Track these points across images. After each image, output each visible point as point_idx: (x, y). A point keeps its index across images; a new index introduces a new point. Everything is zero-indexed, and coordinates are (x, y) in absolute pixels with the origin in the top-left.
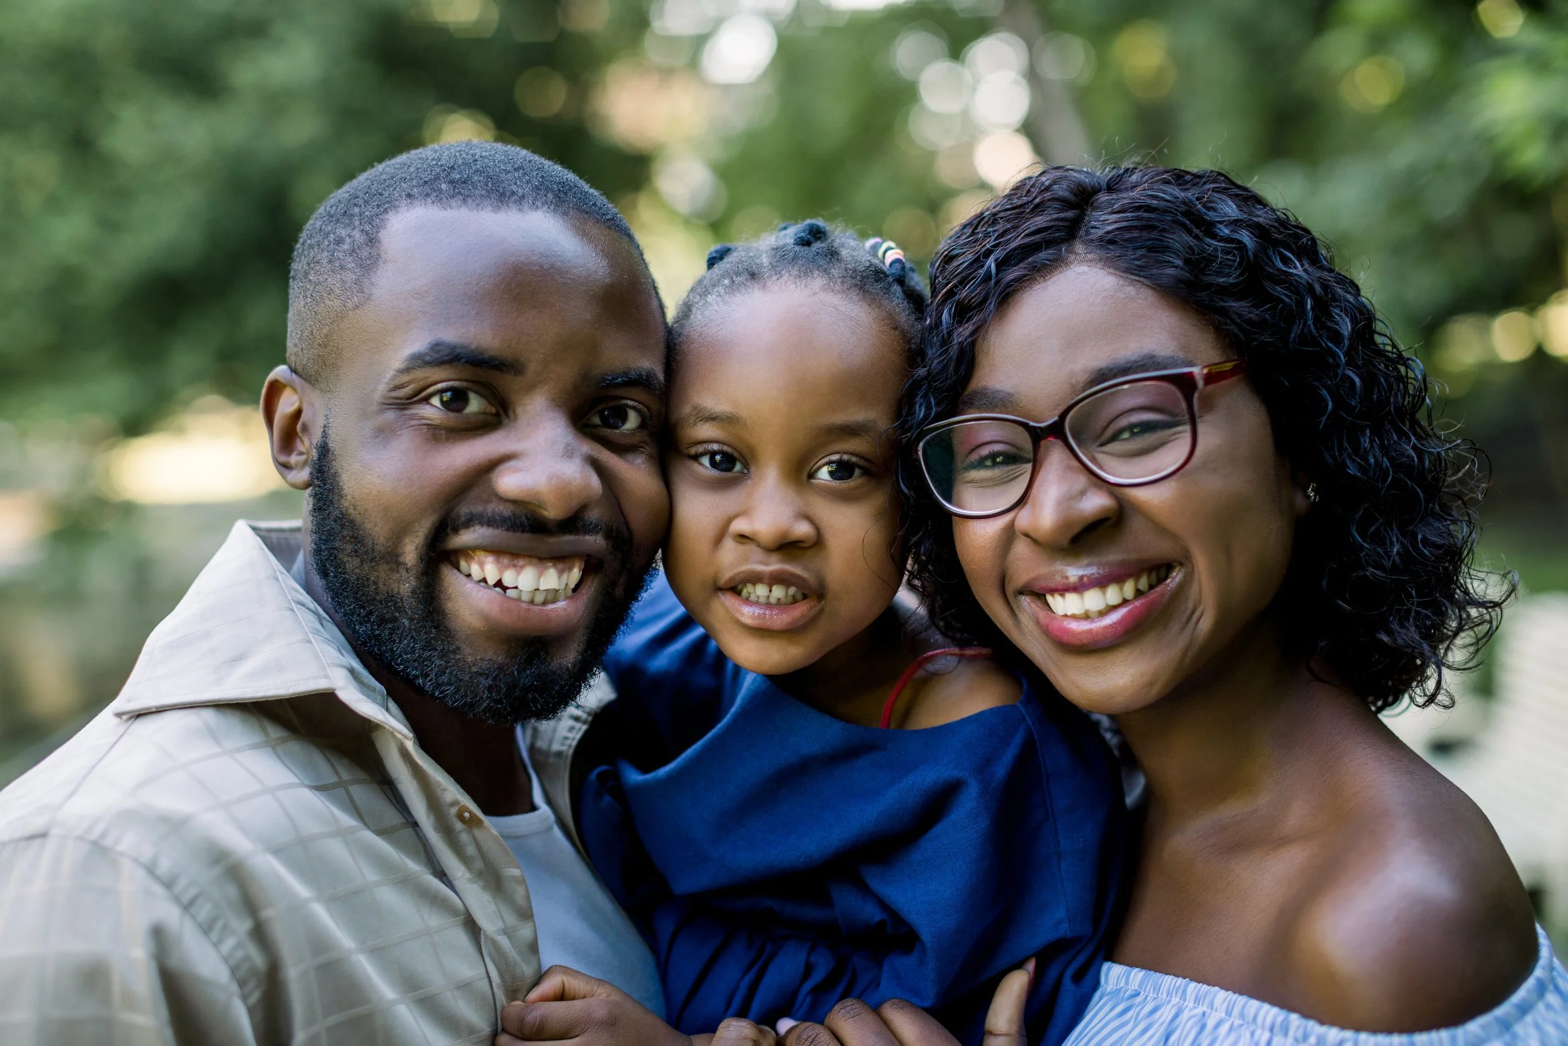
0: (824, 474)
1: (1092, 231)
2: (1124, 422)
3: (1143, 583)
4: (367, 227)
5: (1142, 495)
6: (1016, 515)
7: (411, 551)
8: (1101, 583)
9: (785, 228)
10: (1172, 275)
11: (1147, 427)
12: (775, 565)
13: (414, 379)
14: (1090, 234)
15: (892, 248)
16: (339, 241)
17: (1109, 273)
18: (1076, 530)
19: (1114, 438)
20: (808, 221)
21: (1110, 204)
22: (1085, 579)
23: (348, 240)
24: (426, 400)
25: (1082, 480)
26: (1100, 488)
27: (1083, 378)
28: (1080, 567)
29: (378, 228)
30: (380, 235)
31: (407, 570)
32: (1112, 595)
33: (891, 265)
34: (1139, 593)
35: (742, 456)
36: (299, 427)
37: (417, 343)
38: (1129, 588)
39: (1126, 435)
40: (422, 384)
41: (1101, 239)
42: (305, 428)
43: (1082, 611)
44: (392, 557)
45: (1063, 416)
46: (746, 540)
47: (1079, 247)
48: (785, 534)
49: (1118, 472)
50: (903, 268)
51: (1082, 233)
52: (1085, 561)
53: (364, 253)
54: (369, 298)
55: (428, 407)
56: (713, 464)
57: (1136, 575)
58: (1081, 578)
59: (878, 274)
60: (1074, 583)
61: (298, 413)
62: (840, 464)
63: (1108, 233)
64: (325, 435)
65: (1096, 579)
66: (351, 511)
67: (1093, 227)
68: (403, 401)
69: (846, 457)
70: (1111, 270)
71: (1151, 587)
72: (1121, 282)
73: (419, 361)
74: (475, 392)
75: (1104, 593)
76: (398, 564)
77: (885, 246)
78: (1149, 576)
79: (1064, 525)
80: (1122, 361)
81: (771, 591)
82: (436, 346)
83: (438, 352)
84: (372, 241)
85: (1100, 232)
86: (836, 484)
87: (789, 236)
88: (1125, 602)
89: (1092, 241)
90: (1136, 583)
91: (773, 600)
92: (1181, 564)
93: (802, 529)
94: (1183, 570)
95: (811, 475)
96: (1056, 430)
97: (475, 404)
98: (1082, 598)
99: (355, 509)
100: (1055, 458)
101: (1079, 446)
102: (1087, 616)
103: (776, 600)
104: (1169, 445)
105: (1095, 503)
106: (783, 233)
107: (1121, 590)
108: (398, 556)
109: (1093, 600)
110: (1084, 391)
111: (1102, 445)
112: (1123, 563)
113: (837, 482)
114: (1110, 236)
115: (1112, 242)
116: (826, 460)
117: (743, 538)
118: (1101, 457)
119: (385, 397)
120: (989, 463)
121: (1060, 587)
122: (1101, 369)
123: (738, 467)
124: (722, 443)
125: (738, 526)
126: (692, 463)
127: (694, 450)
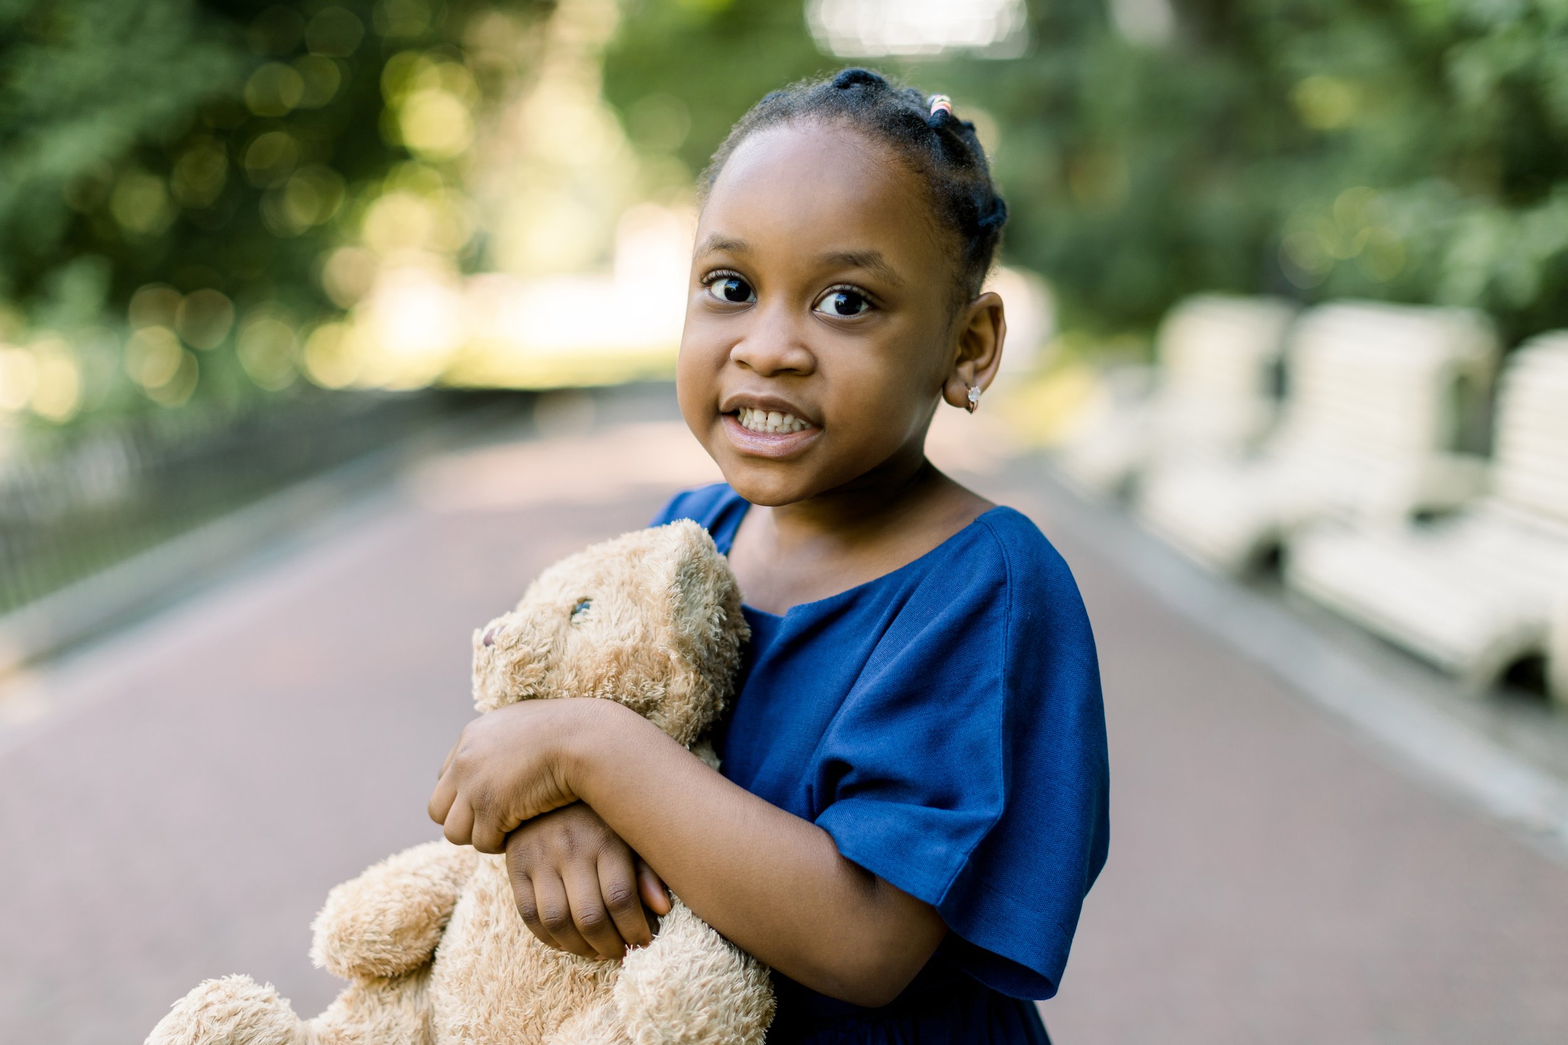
0: (826, 306)
12: (768, 390)
33: (936, 114)
46: (745, 365)
48: (777, 362)
69: (855, 289)
81: (767, 419)
86: (841, 317)
91: (770, 429)
93: (795, 358)
95: (817, 306)
103: (773, 428)
113: (843, 316)
116: (829, 290)
117: (742, 363)
123: (749, 295)
124: (733, 270)
125: (737, 351)
126: (706, 292)
127: (707, 279)
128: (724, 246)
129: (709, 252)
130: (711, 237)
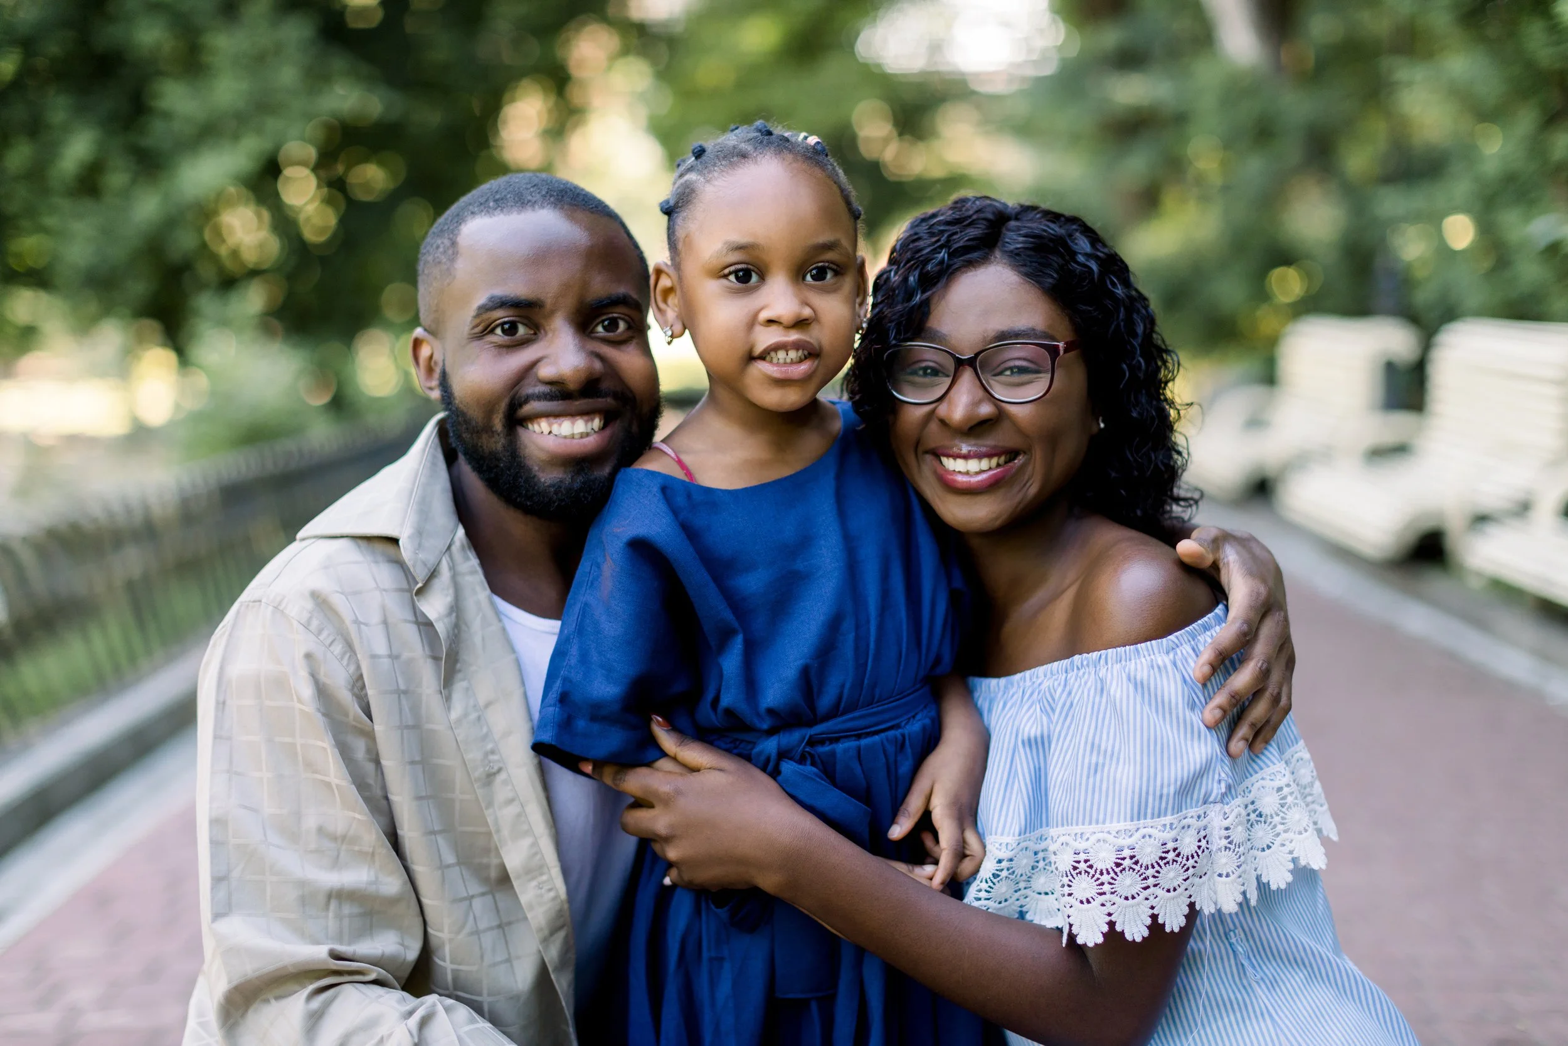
0: (809, 278)
1: (1007, 245)
2: (1011, 364)
3: (1002, 459)
4: (451, 236)
5: (1013, 409)
6: (938, 406)
7: (498, 423)
8: (979, 456)
10: (1050, 283)
11: (1022, 370)
13: (482, 320)
14: (1005, 246)
15: (813, 137)
16: (438, 247)
17: (1015, 274)
18: (975, 422)
19: (1001, 373)
21: (1019, 228)
22: (972, 453)
23: (442, 246)
24: (492, 331)
25: (980, 393)
26: (990, 400)
27: (992, 334)
28: (970, 445)
29: (457, 235)
30: (458, 239)
31: (499, 435)
32: (984, 464)
33: (816, 147)
34: (998, 465)
35: (759, 270)
36: (432, 363)
37: (481, 299)
38: (994, 461)
39: (1008, 373)
40: (488, 322)
41: (1011, 252)
42: (436, 363)
43: (966, 470)
44: (488, 429)
45: (977, 355)
47: (998, 254)
48: (797, 315)
49: (1000, 393)
51: (999, 244)
52: (973, 442)
53: (450, 252)
54: (454, 277)
55: (493, 336)
56: (737, 278)
57: (998, 455)
58: (970, 451)
59: (812, 151)
60: (964, 454)
61: (431, 357)
62: (820, 268)
63: (1017, 249)
64: (444, 365)
65: (978, 453)
66: (460, 406)
67: (1007, 243)
68: (478, 335)
70: (1016, 273)
71: (1006, 463)
72: (1022, 281)
73: (484, 309)
74: (522, 323)
75: (980, 462)
76: (493, 432)
78: (1006, 457)
79: (968, 418)
80: (1016, 329)
82: (491, 299)
83: (493, 302)
84: (454, 244)
85: (1012, 247)
86: (817, 283)
88: (990, 469)
89: (1006, 251)
90: (999, 459)
91: (789, 360)
92: (1025, 453)
94: (1026, 457)
96: (971, 362)
97: (522, 330)
98: (967, 464)
99: (462, 404)
100: (967, 378)
101: (982, 374)
102: (967, 473)
103: (791, 360)
104: (1034, 384)
105: (986, 410)
107: (990, 462)
108: (491, 427)
109: (973, 465)
110: (991, 343)
111: (995, 375)
112: (995, 447)
114: (1017, 251)
115: (1018, 255)
116: (814, 266)
117: (767, 322)
118: (992, 382)
119: (470, 334)
120: (921, 372)
121: (955, 454)
122: (1003, 332)
124: (746, 264)
125: (764, 315)
126: (724, 281)
127: (726, 271)
128: (740, 248)
129: (727, 253)
130: (725, 243)
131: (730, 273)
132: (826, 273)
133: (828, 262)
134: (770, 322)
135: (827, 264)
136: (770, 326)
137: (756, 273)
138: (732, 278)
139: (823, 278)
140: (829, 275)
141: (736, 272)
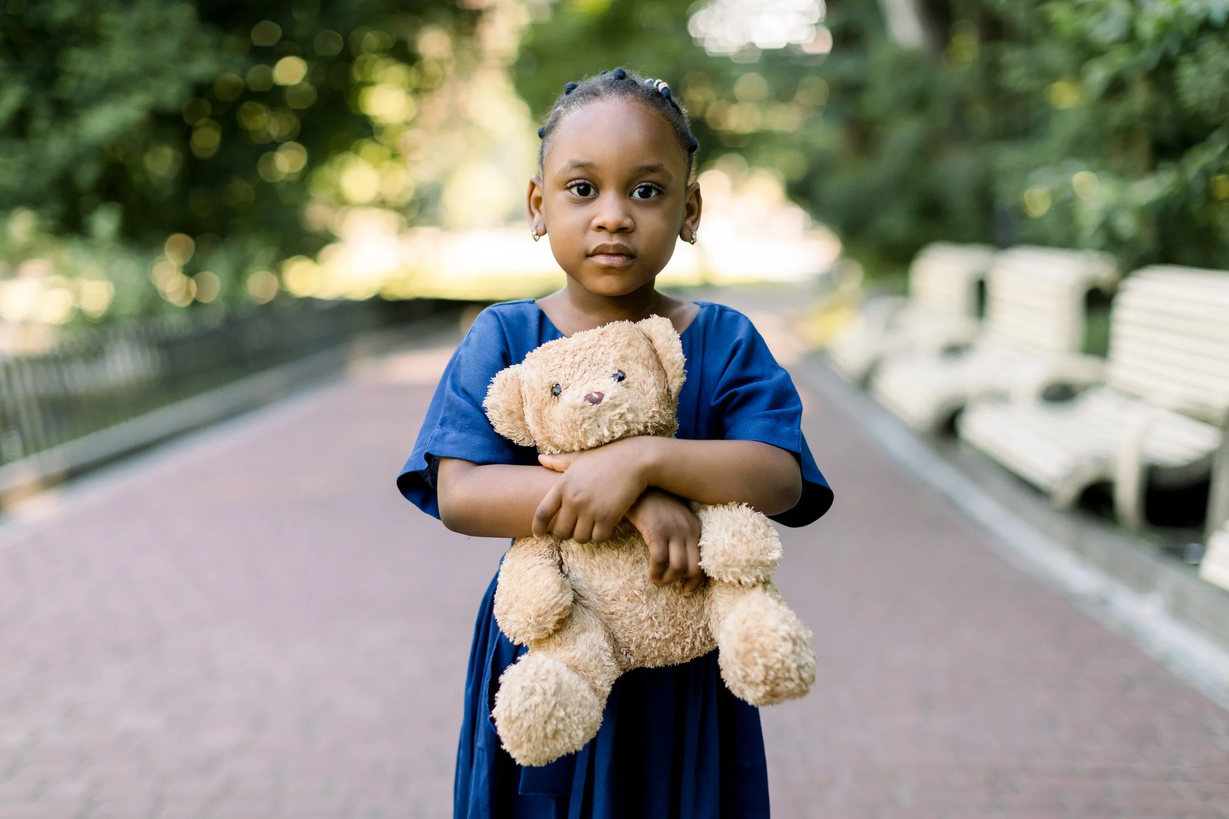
0: (636, 195)
9: (604, 73)
12: (616, 240)
15: (660, 83)
20: (619, 68)
33: (662, 90)
35: (595, 185)
48: (620, 223)
50: (669, 91)
56: (579, 191)
59: (656, 94)
62: (646, 187)
77: (657, 81)
86: (643, 200)
87: (610, 75)
93: (627, 222)
95: (631, 194)
106: (604, 75)
116: (639, 185)
123: (592, 191)
124: (584, 179)
125: (596, 222)
126: (567, 192)
127: (569, 185)
128: (580, 166)
129: (570, 170)
130: (570, 162)
131: (572, 187)
132: (651, 192)
133: (654, 183)
134: (601, 228)
135: (650, 184)
136: (600, 231)
137: (593, 188)
138: (575, 190)
139: (648, 196)
140: (654, 194)
141: (578, 185)
